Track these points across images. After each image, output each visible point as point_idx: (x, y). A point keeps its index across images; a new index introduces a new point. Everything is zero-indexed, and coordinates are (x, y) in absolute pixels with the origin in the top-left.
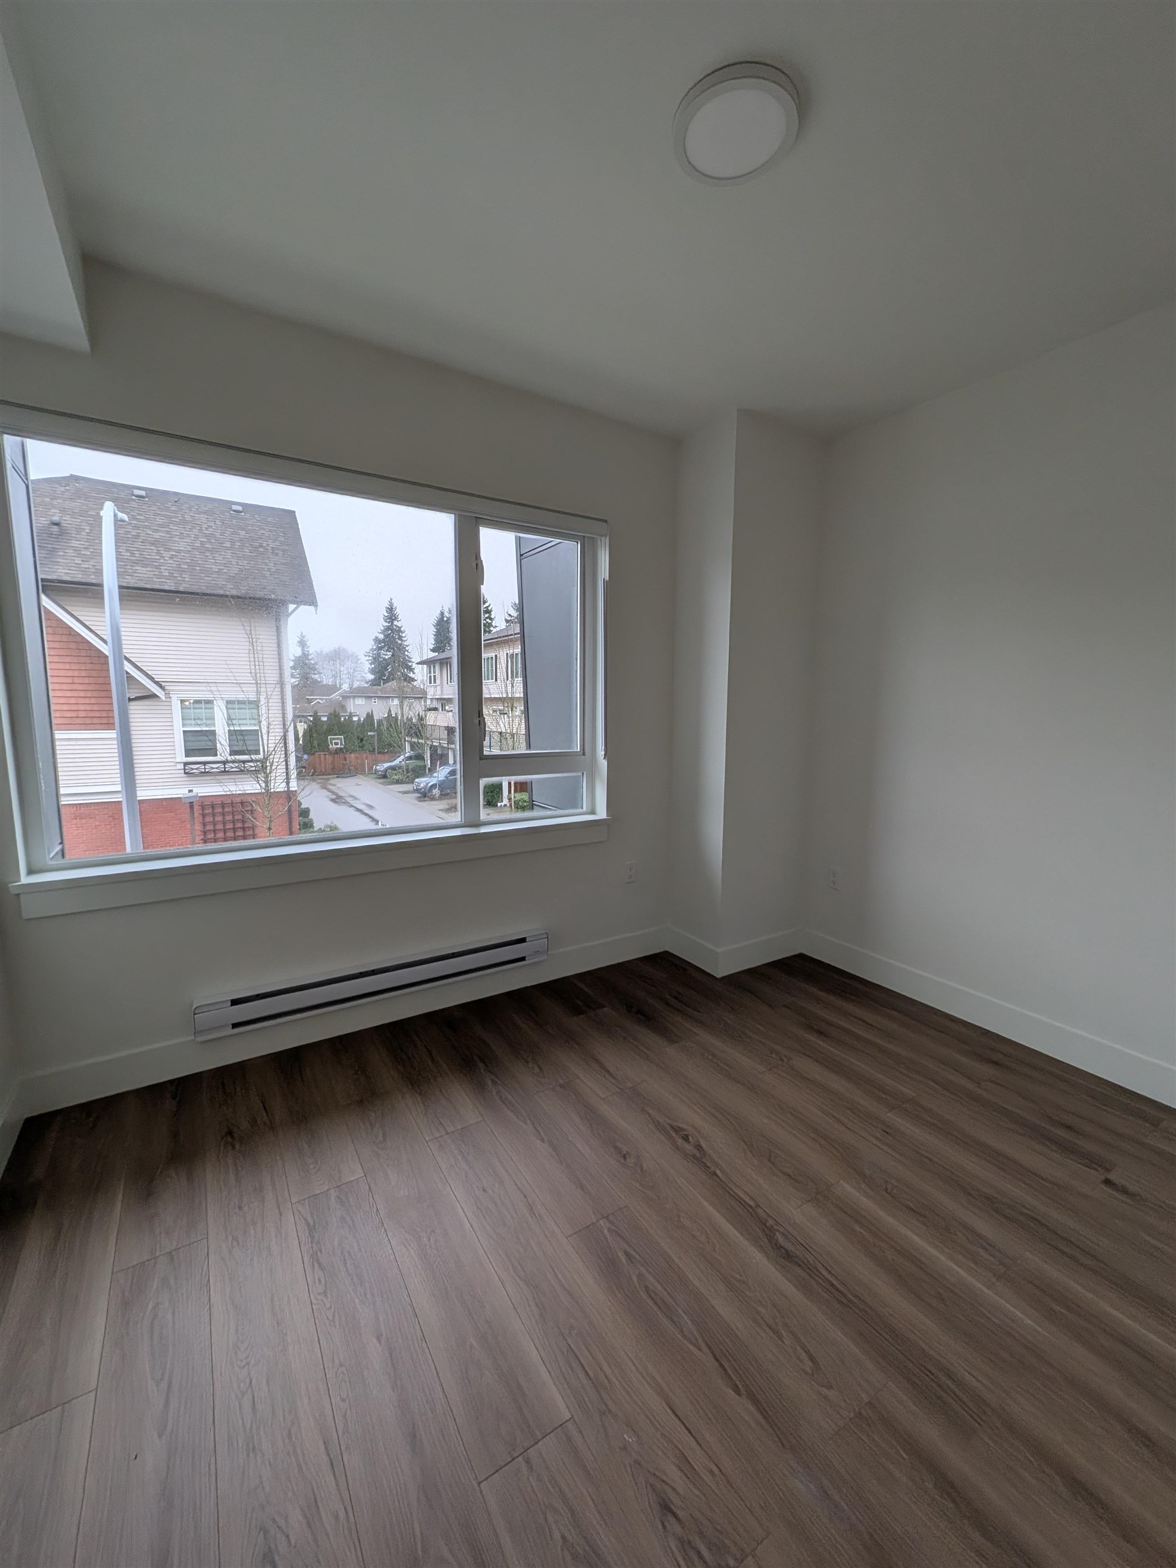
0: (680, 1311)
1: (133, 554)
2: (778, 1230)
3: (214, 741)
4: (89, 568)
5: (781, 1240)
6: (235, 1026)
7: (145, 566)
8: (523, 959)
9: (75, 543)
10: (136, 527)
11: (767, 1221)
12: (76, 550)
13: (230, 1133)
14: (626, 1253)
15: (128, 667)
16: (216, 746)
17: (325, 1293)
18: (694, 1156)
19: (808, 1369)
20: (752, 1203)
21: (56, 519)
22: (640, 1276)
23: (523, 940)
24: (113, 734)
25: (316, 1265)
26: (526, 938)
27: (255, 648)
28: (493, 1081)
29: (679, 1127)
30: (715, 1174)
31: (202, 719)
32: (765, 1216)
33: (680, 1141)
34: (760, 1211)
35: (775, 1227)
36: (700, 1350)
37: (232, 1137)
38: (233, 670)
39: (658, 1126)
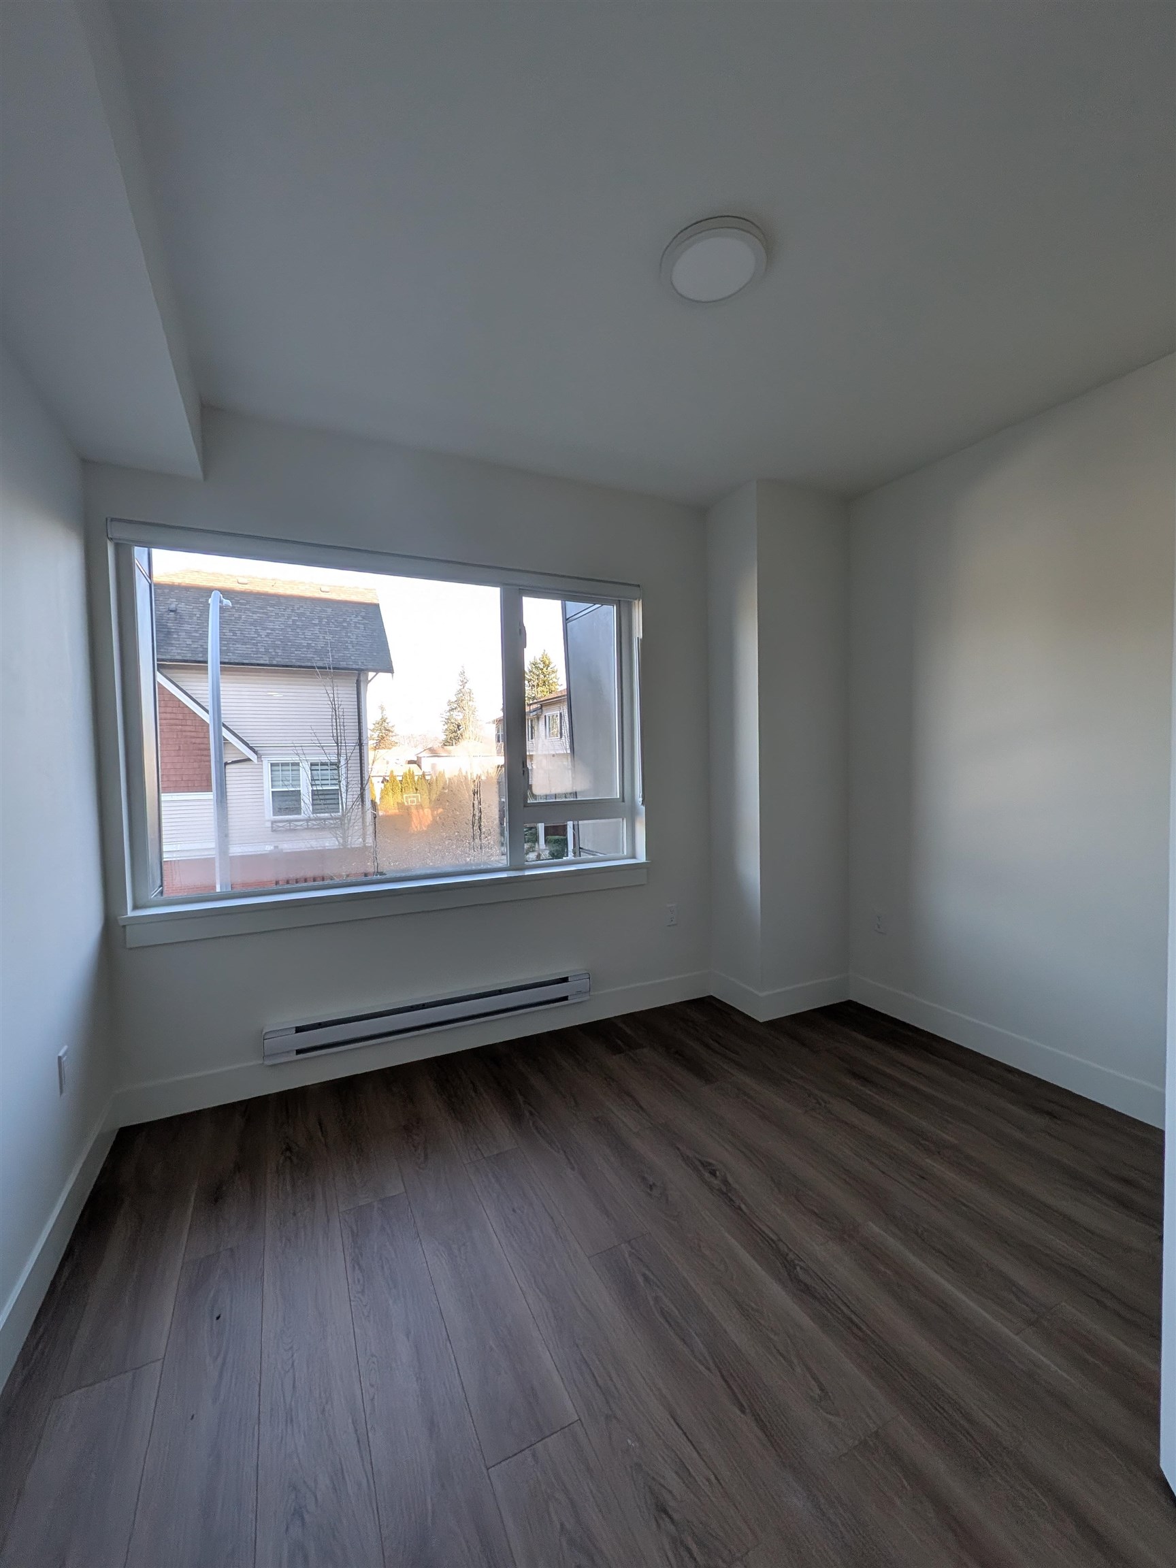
0: (693, 1334)
1: (235, 634)
2: (798, 1265)
3: (299, 801)
4: (197, 648)
5: (802, 1275)
6: (299, 1052)
7: (245, 643)
8: (565, 998)
9: (187, 627)
10: (239, 610)
11: (787, 1255)
12: (187, 632)
13: (289, 1149)
14: (644, 1275)
15: (225, 733)
16: (300, 804)
17: (363, 1292)
18: (720, 1190)
19: (817, 1397)
20: (774, 1238)
21: (173, 607)
22: (657, 1299)
23: (565, 980)
24: (210, 796)
25: (357, 1267)
26: (568, 977)
27: (337, 713)
28: (531, 1114)
29: (707, 1162)
30: (740, 1208)
31: (289, 781)
32: (786, 1250)
33: (707, 1175)
34: (781, 1245)
35: (796, 1262)
36: (709, 1369)
37: (291, 1152)
38: (318, 735)
39: (686, 1159)
